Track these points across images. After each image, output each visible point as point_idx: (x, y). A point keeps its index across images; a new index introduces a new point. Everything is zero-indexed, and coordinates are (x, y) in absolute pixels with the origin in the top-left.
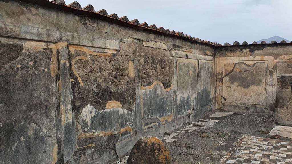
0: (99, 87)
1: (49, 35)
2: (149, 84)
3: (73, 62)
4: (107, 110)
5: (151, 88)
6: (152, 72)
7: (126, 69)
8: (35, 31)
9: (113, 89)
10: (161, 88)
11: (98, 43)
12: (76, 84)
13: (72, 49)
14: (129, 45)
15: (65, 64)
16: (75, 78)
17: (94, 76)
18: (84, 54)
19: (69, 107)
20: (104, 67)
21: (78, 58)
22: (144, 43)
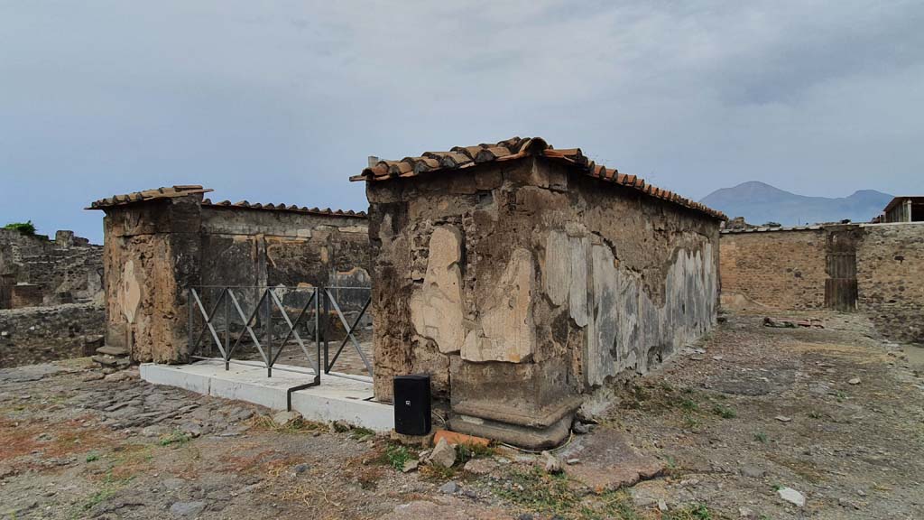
0: (290, 269)
1: (250, 230)
2: (348, 270)
3: (268, 249)
4: (298, 290)
5: (350, 274)
6: (351, 257)
7: (319, 254)
8: (241, 228)
9: (305, 272)
10: (364, 274)
11: (289, 232)
12: (270, 266)
13: (267, 239)
14: (322, 232)
15: (262, 251)
16: (270, 262)
17: (286, 260)
18: (278, 242)
19: (265, 284)
20: (295, 252)
21: (272, 246)
22: (340, 229)
